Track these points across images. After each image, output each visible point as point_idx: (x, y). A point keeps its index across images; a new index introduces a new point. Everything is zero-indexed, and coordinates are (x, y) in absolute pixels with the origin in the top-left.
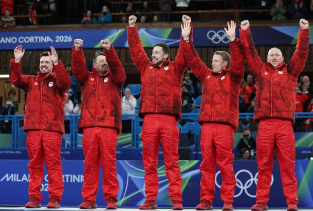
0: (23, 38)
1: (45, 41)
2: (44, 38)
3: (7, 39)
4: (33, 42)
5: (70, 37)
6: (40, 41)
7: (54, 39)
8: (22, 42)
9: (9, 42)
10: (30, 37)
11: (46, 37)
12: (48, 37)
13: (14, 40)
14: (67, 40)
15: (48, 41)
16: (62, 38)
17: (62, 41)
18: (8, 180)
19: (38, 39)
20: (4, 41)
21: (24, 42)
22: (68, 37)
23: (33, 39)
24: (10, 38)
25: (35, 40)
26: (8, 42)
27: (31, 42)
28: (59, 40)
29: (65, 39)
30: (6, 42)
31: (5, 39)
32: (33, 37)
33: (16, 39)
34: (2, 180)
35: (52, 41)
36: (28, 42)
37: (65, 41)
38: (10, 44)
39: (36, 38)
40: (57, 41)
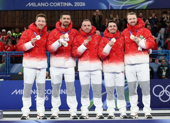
0: (52, 3)
1: (67, 5)
2: (67, 3)
3: (42, 3)
4: (60, 6)
5: (84, 3)
6: (64, 6)
7: (74, 4)
8: (52, 6)
9: (44, 6)
10: (57, 3)
11: (68, 3)
12: (69, 3)
13: (47, 4)
14: (82, 5)
15: (69, 5)
16: (78, 4)
17: (79, 5)
18: (17, 93)
19: (63, 4)
20: (40, 5)
21: (53, 6)
22: (83, 3)
23: (60, 4)
24: (44, 3)
25: (61, 4)
26: (42, 5)
27: (58, 6)
28: (77, 5)
29: (80, 4)
30: (41, 6)
31: (40, 4)
32: (59, 3)
33: (48, 4)
34: (12, 94)
35: (72, 6)
36: (56, 6)
37: (81, 5)
38: (44, 7)
39: (62, 3)
40: (75, 5)
